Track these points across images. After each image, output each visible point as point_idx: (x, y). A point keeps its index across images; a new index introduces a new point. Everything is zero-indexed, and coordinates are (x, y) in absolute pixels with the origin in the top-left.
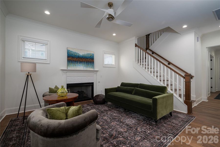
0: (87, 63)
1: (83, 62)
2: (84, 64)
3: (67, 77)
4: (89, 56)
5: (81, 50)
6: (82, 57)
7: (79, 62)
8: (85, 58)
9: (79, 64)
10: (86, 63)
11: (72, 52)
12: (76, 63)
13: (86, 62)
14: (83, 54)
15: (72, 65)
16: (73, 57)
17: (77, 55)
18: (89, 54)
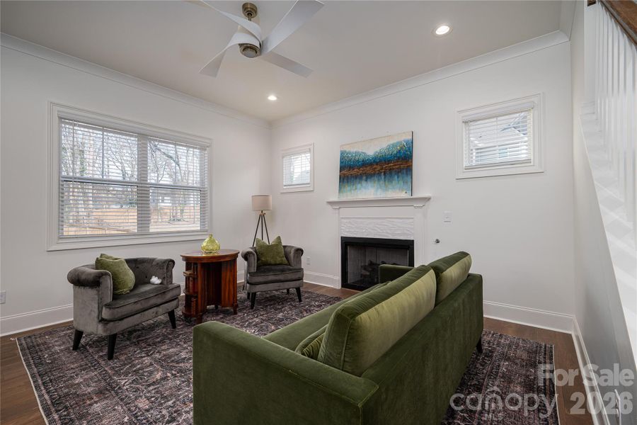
0: (388, 176)
1: (374, 174)
2: (379, 180)
3: (342, 220)
4: (395, 152)
5: (372, 140)
6: (374, 161)
7: (364, 178)
8: (380, 161)
9: (364, 183)
10: (383, 177)
11: (349, 153)
12: (358, 180)
13: (385, 174)
14: (376, 152)
15: (348, 188)
16: (351, 167)
17: (361, 157)
18: (393, 145)
